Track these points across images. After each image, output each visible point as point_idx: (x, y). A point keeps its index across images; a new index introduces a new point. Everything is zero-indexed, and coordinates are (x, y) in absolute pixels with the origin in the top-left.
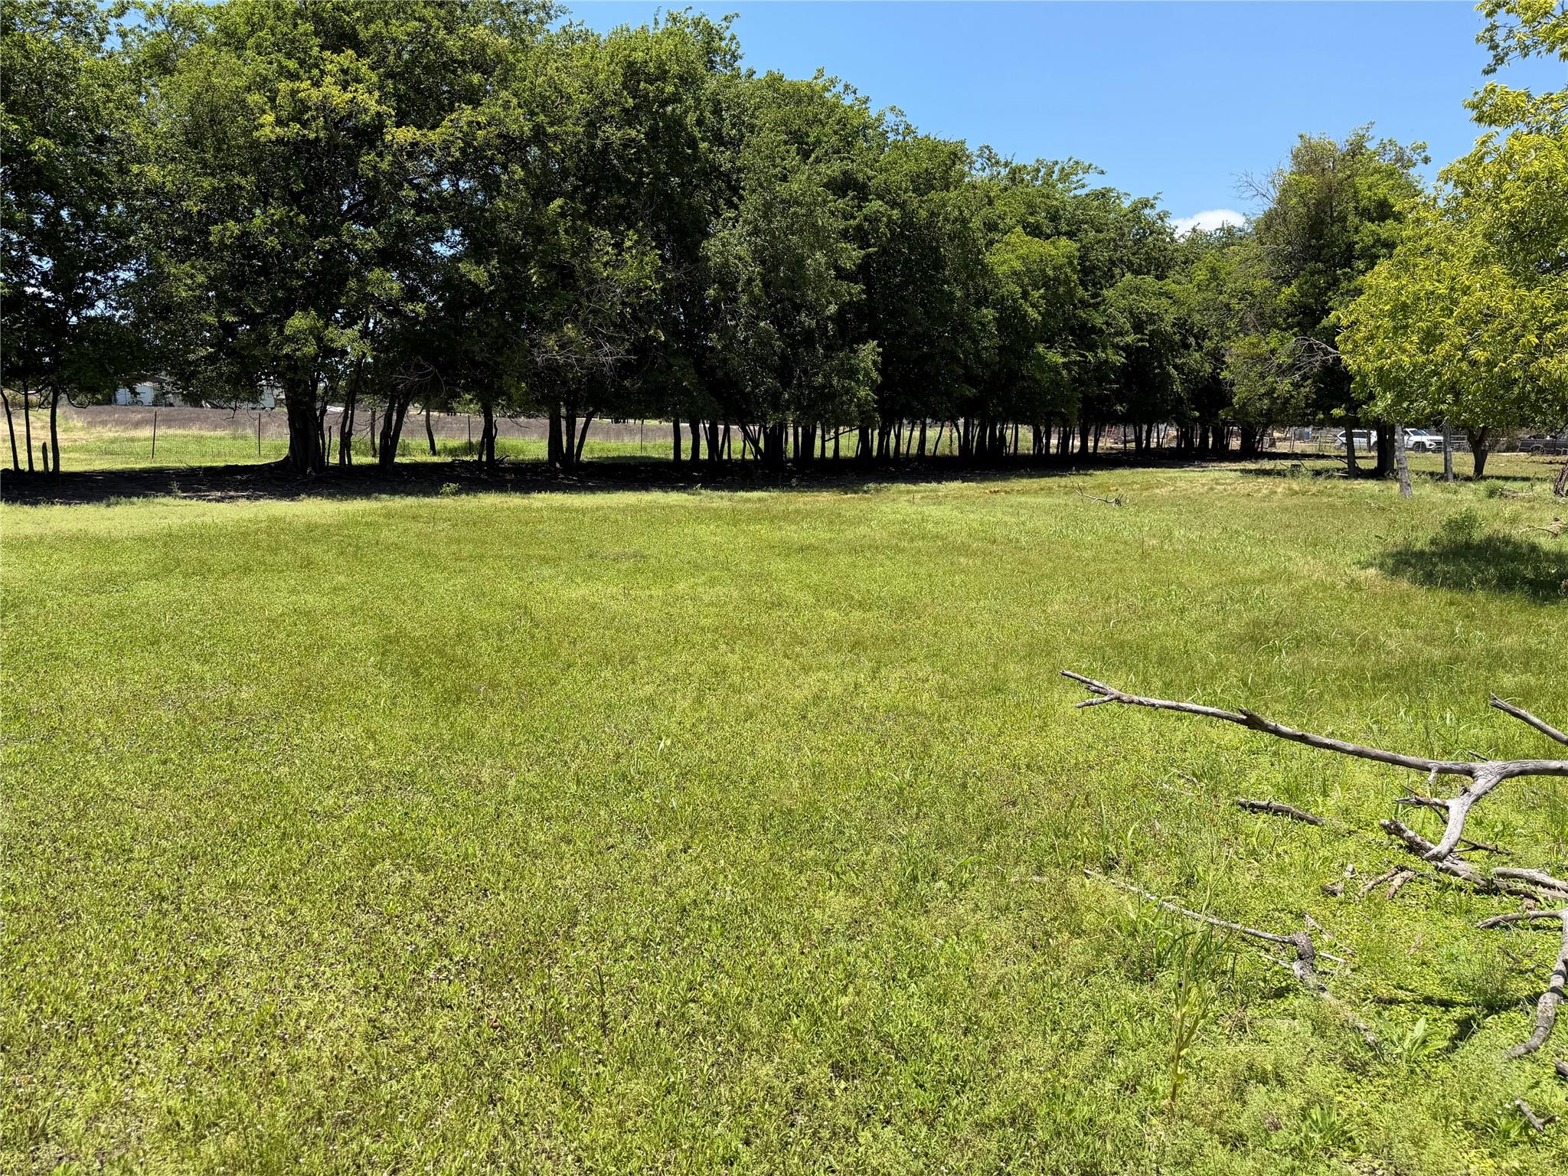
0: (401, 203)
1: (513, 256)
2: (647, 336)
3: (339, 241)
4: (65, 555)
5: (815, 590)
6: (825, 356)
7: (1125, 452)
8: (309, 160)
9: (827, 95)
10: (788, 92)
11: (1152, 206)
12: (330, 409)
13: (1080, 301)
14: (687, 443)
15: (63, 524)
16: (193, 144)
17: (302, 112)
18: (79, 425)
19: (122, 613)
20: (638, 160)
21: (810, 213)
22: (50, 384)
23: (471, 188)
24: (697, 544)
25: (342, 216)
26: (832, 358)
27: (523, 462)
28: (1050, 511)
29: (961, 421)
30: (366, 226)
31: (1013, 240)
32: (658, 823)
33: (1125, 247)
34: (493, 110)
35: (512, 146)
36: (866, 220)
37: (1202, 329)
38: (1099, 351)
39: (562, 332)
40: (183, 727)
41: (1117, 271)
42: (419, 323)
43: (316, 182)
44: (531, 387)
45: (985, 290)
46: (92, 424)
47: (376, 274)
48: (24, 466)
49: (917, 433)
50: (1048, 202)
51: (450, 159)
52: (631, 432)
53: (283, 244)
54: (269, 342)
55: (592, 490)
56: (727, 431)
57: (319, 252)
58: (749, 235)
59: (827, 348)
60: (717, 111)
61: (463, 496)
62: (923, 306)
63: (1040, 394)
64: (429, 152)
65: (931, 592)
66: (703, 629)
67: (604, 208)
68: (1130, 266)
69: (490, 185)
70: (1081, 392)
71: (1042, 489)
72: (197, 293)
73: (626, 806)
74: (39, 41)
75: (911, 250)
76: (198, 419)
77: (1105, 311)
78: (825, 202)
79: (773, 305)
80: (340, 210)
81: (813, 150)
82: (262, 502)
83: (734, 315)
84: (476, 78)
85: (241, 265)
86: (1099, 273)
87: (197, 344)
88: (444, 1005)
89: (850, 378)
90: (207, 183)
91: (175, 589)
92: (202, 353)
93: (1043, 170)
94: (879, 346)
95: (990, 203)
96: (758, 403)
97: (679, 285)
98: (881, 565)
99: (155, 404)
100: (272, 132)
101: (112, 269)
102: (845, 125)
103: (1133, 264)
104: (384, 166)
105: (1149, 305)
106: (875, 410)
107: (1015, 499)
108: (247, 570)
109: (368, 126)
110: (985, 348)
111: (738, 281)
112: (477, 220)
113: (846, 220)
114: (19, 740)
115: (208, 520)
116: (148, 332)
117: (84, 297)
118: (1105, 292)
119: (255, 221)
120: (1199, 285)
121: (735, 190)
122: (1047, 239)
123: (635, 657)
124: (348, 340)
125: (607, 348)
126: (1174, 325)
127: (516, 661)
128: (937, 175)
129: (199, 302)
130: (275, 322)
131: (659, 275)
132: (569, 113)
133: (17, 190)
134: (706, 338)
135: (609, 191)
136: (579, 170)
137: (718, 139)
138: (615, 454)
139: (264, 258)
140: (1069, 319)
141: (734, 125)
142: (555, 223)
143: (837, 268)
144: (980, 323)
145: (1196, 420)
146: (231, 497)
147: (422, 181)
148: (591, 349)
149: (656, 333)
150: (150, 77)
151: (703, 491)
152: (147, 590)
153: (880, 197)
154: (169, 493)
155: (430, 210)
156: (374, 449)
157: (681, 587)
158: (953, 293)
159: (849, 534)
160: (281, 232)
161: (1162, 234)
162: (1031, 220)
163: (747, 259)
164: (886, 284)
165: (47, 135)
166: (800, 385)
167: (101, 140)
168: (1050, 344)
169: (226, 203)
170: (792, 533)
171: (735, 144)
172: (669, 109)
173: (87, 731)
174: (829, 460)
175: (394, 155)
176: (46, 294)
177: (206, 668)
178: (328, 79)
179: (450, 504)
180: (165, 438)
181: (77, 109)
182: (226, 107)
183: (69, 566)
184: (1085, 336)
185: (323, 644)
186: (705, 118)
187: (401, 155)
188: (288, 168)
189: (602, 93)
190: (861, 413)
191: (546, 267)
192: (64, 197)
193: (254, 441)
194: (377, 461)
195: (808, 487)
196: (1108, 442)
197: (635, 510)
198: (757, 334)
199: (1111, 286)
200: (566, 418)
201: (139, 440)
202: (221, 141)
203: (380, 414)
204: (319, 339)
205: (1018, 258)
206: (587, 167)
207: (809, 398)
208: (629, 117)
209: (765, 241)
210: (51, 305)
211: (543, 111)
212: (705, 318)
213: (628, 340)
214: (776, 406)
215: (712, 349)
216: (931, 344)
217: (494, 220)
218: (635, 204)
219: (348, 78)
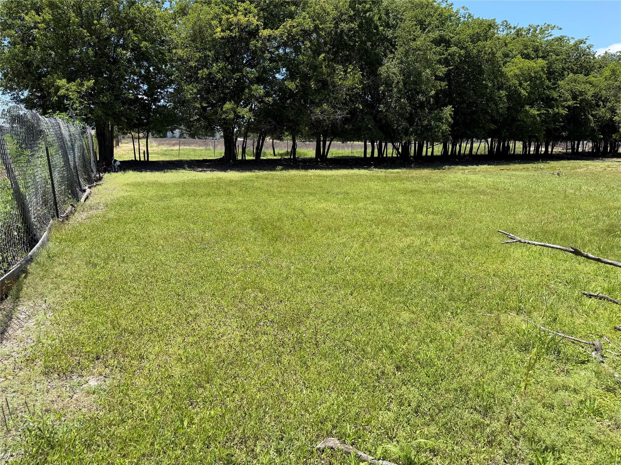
0: (265, 59)
1: (305, 78)
2: (355, 107)
3: (242, 75)
4: (151, 189)
5: (415, 207)
6: (429, 113)
7: (566, 154)
8: (232, 44)
9: (435, 4)
10: (418, 4)
11: (585, 43)
12: (239, 139)
13: (547, 87)
14: (369, 151)
15: (150, 179)
16: (193, 41)
17: (230, 26)
18: (155, 145)
19: (168, 208)
20: (354, 36)
21: (425, 54)
22: (146, 130)
23: (290, 51)
24: (369, 189)
25: (243, 65)
26: (432, 113)
27: (306, 158)
28: (527, 177)
29: (489, 140)
30: (252, 69)
31: (516, 61)
32: (342, 285)
33: (570, 62)
34: (299, 20)
35: (306, 34)
36: (449, 55)
37: (606, 98)
38: (555, 108)
39: (322, 107)
40: (187, 244)
41: (566, 73)
42: (270, 105)
43: (234, 52)
44: (310, 129)
45: (502, 83)
46: (159, 145)
47: (255, 87)
48: (138, 159)
49: (469, 145)
50: (533, 43)
51: (283, 41)
52: (348, 147)
53: (223, 77)
54: (218, 113)
55: (331, 169)
56: (386, 145)
57: (235, 79)
58: (398, 64)
59: (430, 109)
60: (387, 14)
61: (284, 171)
62: (474, 90)
63: (526, 127)
64: (275, 38)
65: (465, 209)
66: (367, 220)
67: (340, 57)
68: (572, 70)
69: (297, 50)
70: (546, 127)
71: (524, 169)
72: (194, 96)
73: (331, 278)
74: (144, 7)
75: (469, 67)
76: (194, 143)
77: (559, 90)
78: (431, 48)
79: (408, 92)
80: (243, 63)
81: (427, 28)
82: (215, 172)
83: (391, 97)
84: (293, 8)
85: (209, 85)
86: (557, 74)
87: (193, 115)
88: (265, 333)
89: (439, 121)
90: (198, 55)
91: (185, 201)
92: (195, 118)
93: (532, 30)
94: (452, 107)
95: (506, 45)
96: (400, 134)
97: (369, 86)
98: (445, 198)
99: (180, 137)
100: (220, 34)
101: (167, 88)
102: (441, 16)
103: (573, 70)
104: (259, 45)
105: (580, 87)
106: (449, 135)
107: (510, 173)
108: (209, 195)
109: (253, 30)
110: (501, 108)
111: (393, 83)
112: (292, 64)
113: (441, 55)
114: (137, 246)
115: (197, 178)
116: (178, 111)
117: (157, 98)
118: (559, 82)
119: (213, 68)
120: (606, 77)
121: (394, 46)
122: (532, 60)
123: (340, 229)
124: (244, 112)
125: (339, 112)
126: (593, 96)
127: (297, 228)
128: (482, 34)
129: (194, 99)
130: (220, 106)
131: (361, 82)
132: (328, 19)
133: (136, 61)
134: (379, 107)
135: (343, 49)
136: (331, 42)
137: (388, 25)
138: (341, 155)
139: (217, 82)
140: (541, 94)
141: (394, 19)
142: (321, 64)
143: (436, 76)
144: (498, 97)
145: (601, 139)
146: (205, 171)
147: (273, 50)
148: (333, 113)
149: (358, 106)
150: (179, 17)
151: (374, 169)
152: (177, 201)
153: (456, 45)
154: (184, 169)
155: (275, 61)
156: (254, 154)
157: (361, 205)
158: (487, 85)
159: (433, 186)
160: (222, 72)
161: (589, 55)
162: (525, 52)
163: (398, 74)
164: (457, 82)
165: (146, 41)
166: (417, 125)
167: (163, 41)
168: (532, 106)
169: (204, 63)
170: (408, 185)
171: (394, 27)
172: (368, 14)
173: (157, 244)
174: (429, 157)
175: (262, 41)
176: (145, 98)
177: (195, 226)
178: (240, 13)
179: (279, 174)
180: (183, 150)
181: (155, 31)
182: (205, 26)
183: (152, 192)
184: (549, 102)
185: (233, 220)
186: (382, 17)
187: (265, 40)
188: (225, 48)
189: (341, 10)
190: (443, 136)
191: (317, 81)
192: (151, 63)
193: (213, 151)
194: (254, 158)
195: (419, 167)
196: (558, 149)
197: (346, 176)
198: (401, 105)
199: (562, 80)
200: (323, 141)
201: (174, 150)
202: (202, 39)
203: (256, 140)
204: (235, 112)
205: (518, 69)
206: (334, 40)
207: (421, 130)
208: (352, 19)
209: (405, 66)
210: (146, 102)
211: (318, 19)
212: (378, 99)
213: (347, 109)
214: (406, 135)
215: (381, 111)
216: (477, 107)
217: (298, 64)
218: (352, 54)
219: (246, 13)
